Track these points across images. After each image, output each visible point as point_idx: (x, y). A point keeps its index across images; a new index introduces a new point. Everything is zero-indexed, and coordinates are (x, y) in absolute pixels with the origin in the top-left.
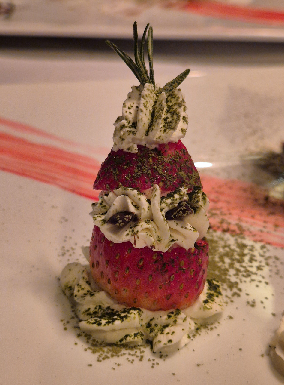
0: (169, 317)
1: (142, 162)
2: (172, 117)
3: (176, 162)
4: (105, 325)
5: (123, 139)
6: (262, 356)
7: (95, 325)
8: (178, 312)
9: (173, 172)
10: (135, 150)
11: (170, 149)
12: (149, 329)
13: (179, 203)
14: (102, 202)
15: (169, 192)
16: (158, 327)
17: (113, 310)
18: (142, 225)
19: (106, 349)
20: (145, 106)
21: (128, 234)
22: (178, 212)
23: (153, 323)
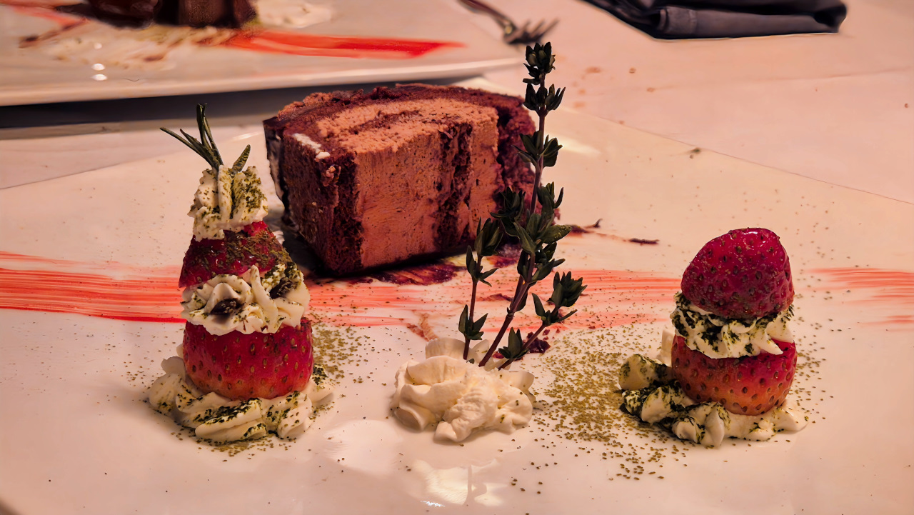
0: (289, 400)
1: (231, 246)
2: (254, 195)
3: (265, 241)
4: (228, 420)
5: (208, 227)
6: (387, 418)
7: (218, 423)
8: (297, 394)
9: (265, 251)
10: (222, 235)
11: (256, 229)
12: (270, 417)
13: (281, 280)
14: (196, 296)
15: (266, 272)
16: (279, 414)
17: (229, 407)
18: (248, 309)
19: (232, 446)
20: (225, 189)
21: (235, 321)
22: (283, 288)
23: (273, 411)
